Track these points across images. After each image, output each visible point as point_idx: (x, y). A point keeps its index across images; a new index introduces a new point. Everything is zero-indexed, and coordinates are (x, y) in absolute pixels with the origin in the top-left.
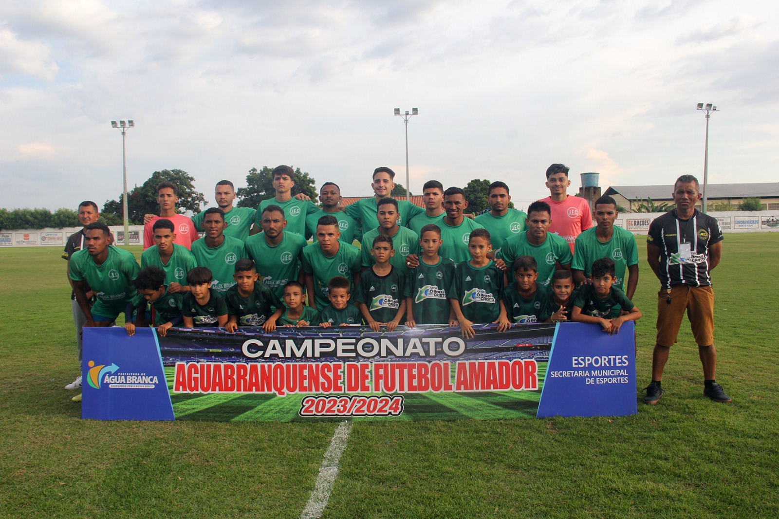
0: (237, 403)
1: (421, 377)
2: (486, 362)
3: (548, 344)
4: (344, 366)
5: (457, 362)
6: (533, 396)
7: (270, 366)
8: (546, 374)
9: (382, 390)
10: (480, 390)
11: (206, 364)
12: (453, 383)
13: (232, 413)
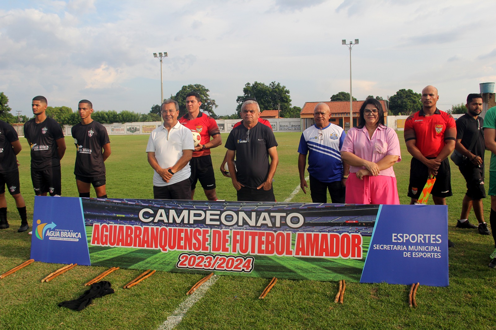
0: (133, 255)
1: (268, 243)
2: (320, 234)
3: (372, 222)
4: (211, 231)
5: (297, 233)
6: (358, 264)
7: (157, 229)
8: (369, 246)
9: (238, 251)
10: (314, 256)
11: (113, 225)
12: (293, 249)
13: (129, 262)
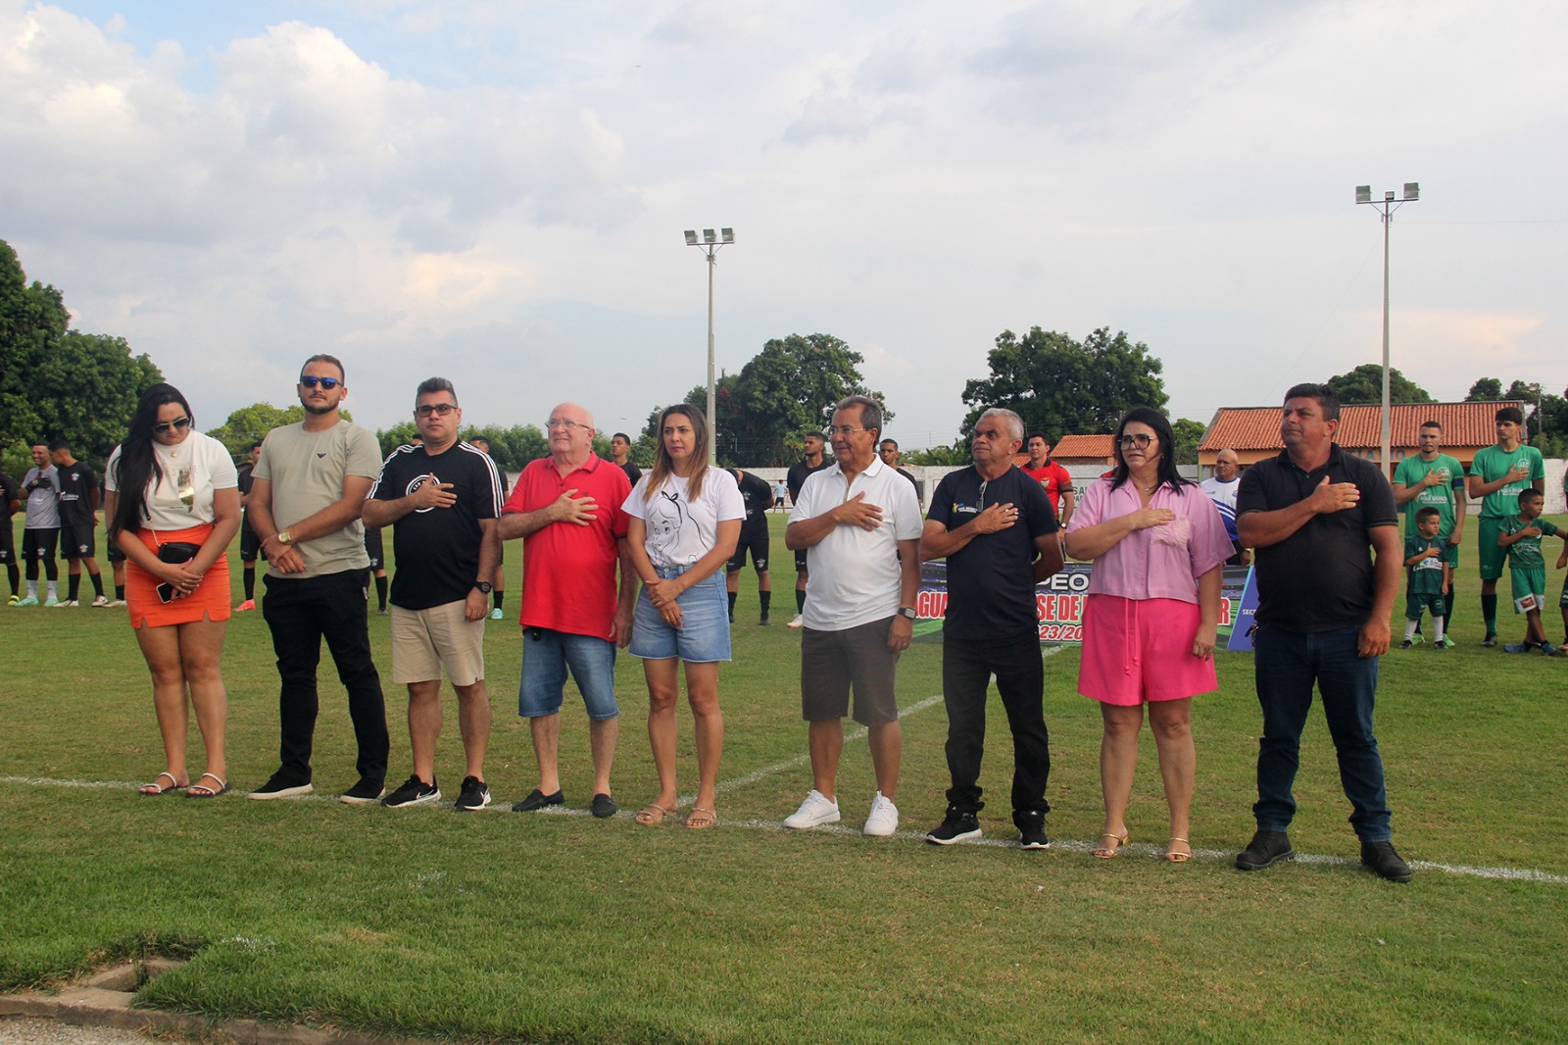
3: (1241, 585)
4: (1057, 598)
8: (1238, 611)
11: (936, 593)
